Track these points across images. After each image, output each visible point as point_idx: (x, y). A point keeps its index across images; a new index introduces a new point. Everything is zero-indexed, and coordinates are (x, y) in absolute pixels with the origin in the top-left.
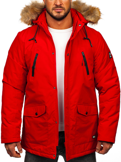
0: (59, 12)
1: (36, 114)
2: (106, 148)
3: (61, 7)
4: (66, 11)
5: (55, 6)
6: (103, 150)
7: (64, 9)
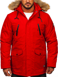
0: (28, 6)
1: (17, 55)
2: (51, 71)
3: (29, 3)
4: (32, 5)
5: (26, 3)
6: (49, 72)
7: (31, 4)
